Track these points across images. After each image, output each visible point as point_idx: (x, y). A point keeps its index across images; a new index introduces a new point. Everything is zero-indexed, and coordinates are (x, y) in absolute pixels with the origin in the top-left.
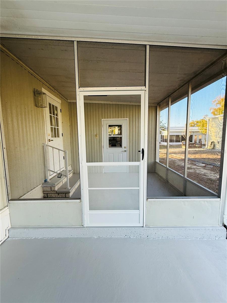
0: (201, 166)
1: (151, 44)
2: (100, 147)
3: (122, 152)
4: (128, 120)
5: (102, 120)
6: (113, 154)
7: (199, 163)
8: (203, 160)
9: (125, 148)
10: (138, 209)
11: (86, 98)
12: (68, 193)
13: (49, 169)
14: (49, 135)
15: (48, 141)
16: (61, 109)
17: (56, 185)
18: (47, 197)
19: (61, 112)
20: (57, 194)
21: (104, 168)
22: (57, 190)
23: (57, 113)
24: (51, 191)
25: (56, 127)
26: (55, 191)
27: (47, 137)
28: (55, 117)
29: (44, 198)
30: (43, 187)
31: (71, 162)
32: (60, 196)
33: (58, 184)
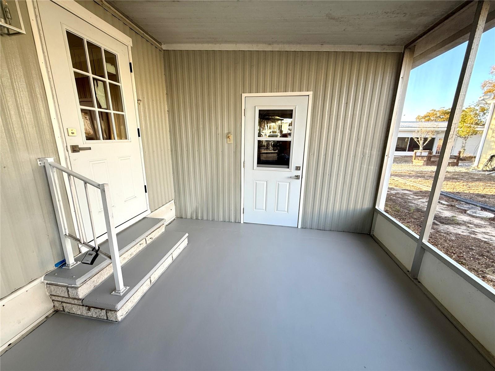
0: (482, 219)
2: (238, 164)
3: (290, 180)
4: (311, 97)
5: (244, 95)
6: (266, 182)
7: (472, 208)
8: (480, 199)
9: (298, 168)
12: (113, 311)
13: (68, 234)
14: (70, 134)
15: (68, 151)
16: (130, 64)
17: (85, 282)
18: (62, 309)
19: (131, 71)
20: (84, 308)
21: (243, 213)
22: (87, 296)
23: (115, 73)
24: (69, 297)
25: (112, 112)
26: (79, 299)
27: (62, 138)
28: (104, 83)
29: (55, 311)
30: (47, 284)
31: (173, 194)
32: (93, 313)
33: (91, 278)
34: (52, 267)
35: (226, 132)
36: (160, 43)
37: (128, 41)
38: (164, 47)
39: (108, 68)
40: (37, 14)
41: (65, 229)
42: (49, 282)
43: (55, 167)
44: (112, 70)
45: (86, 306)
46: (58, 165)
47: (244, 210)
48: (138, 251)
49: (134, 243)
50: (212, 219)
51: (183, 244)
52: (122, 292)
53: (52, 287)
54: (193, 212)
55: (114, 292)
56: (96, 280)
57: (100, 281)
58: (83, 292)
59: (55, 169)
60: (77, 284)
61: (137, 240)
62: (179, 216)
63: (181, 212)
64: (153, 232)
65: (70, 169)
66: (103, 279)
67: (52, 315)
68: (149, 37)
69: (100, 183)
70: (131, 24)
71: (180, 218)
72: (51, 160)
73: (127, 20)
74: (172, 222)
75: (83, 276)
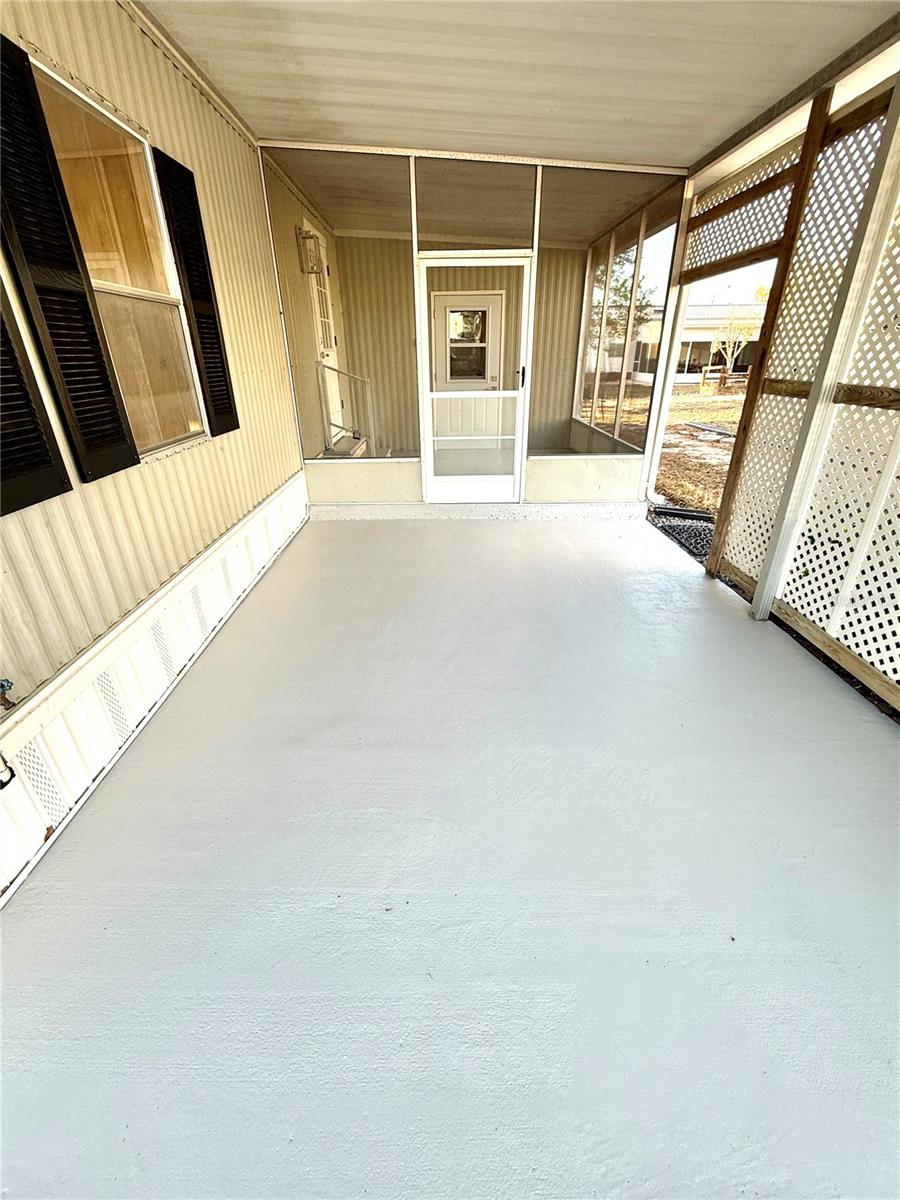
1: (545, 162)
4: (504, 295)
5: (433, 294)
10: (512, 474)
11: (430, 270)
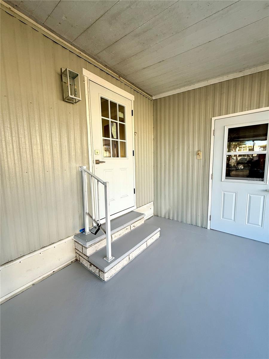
2: (206, 177)
3: (265, 193)
5: (213, 119)
6: (235, 194)
12: (103, 272)
13: (87, 213)
14: (96, 153)
15: (94, 163)
16: (132, 111)
17: (91, 246)
18: (79, 260)
19: (132, 115)
20: (89, 263)
21: (210, 220)
22: (91, 255)
23: (123, 118)
24: (82, 253)
25: (119, 140)
26: (87, 256)
27: (92, 156)
28: (117, 123)
29: (76, 259)
30: (75, 241)
31: (153, 197)
32: (92, 269)
33: (95, 244)
34: (78, 232)
35: (196, 150)
36: (151, 96)
37: (132, 97)
38: (154, 98)
39: (119, 115)
40: (89, 91)
41: (87, 209)
42: (75, 240)
43: (87, 172)
44: (122, 116)
45: (90, 262)
46: (88, 171)
47: (211, 217)
48: (125, 233)
49: (122, 227)
50: (181, 221)
51: (155, 236)
52: (110, 260)
53: (76, 244)
54: (167, 212)
55: (105, 258)
56: (97, 246)
57: (100, 248)
58: (90, 252)
59: (86, 173)
60: (87, 245)
61: (125, 226)
62: (156, 214)
63: (157, 212)
64: (136, 222)
65: (94, 173)
66: (102, 247)
67: (74, 261)
68: (145, 94)
69: (105, 182)
70: (134, 87)
71: (156, 216)
72: (85, 167)
73: (133, 85)
74: (150, 218)
75: (90, 241)
